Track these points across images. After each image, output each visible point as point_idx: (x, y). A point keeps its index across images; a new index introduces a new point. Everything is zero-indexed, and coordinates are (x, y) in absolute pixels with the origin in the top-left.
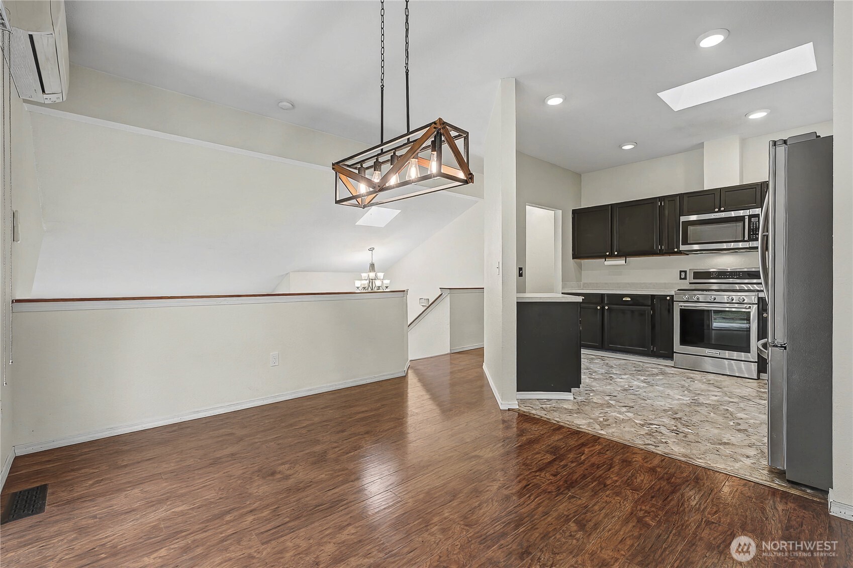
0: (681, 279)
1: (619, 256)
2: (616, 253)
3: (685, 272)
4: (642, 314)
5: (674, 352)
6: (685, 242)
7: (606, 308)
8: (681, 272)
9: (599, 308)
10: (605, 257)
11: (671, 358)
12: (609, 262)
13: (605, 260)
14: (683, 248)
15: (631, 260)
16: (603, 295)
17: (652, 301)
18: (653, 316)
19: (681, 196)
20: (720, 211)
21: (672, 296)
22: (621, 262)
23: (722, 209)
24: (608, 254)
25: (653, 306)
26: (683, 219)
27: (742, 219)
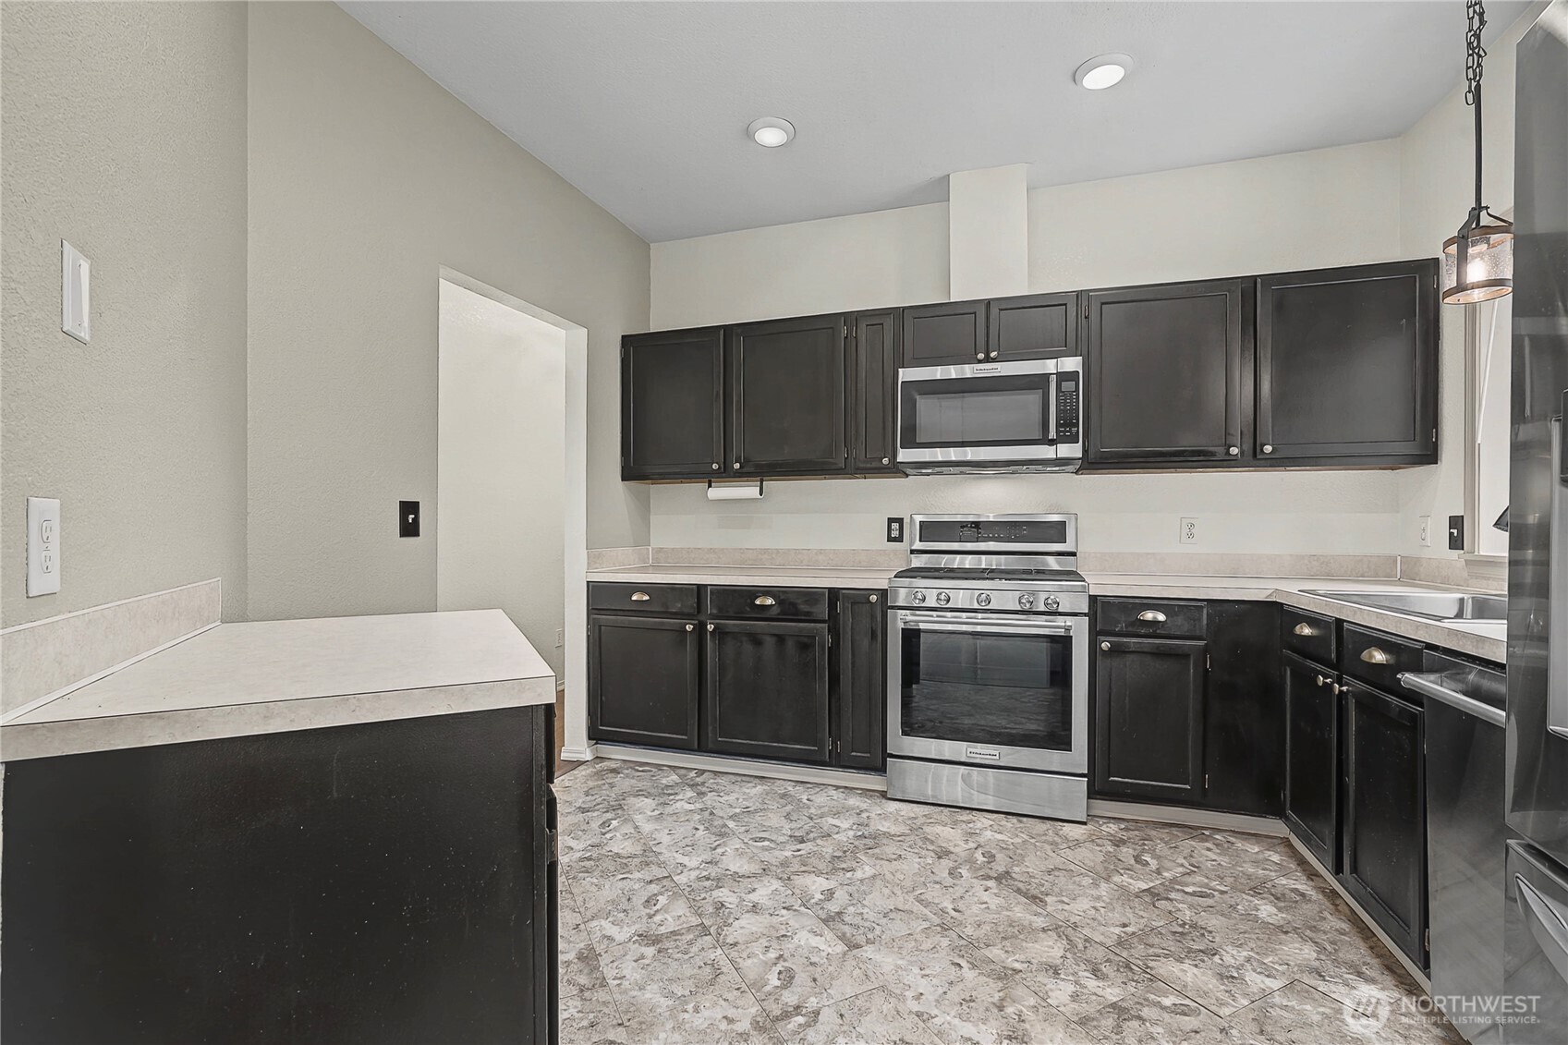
0: (890, 539)
1: (743, 475)
2: (737, 466)
3: (900, 521)
4: (805, 645)
5: (886, 755)
6: (910, 442)
7: (710, 627)
8: (891, 521)
9: (689, 628)
10: (710, 478)
11: (881, 769)
12: (718, 492)
13: (710, 486)
14: (904, 455)
15: (775, 486)
16: (700, 588)
17: (832, 606)
18: (834, 651)
19: (898, 313)
20: (988, 359)
21: (883, 593)
22: (749, 491)
23: (993, 354)
24: (715, 466)
25: (833, 620)
26: (906, 374)
27: (1040, 382)
